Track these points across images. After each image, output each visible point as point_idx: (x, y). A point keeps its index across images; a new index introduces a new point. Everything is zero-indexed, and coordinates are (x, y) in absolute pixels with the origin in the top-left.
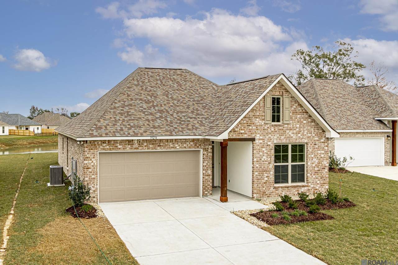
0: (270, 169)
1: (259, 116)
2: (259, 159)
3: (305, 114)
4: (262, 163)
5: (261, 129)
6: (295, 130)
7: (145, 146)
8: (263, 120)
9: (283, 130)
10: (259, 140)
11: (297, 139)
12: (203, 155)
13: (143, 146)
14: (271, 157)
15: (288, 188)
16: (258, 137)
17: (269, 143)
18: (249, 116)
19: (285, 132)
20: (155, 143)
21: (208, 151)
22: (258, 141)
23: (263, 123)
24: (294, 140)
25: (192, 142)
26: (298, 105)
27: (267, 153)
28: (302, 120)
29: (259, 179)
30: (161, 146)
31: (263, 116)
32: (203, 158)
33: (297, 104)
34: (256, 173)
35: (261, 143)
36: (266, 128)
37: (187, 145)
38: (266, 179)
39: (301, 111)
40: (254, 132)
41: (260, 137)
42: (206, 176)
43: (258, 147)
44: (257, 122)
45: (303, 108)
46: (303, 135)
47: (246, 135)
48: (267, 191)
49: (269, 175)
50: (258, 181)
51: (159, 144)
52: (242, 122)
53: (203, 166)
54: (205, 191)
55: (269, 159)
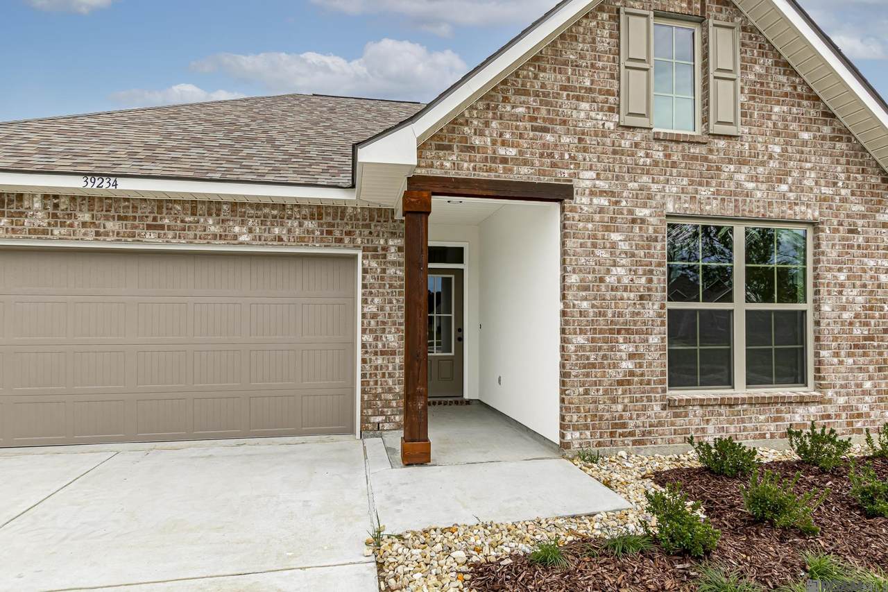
0: (644, 323)
1: (590, 90)
2: (590, 277)
3: (805, 103)
4: (608, 295)
5: (600, 148)
6: (763, 164)
7: (84, 224)
8: (611, 110)
9: (706, 159)
10: (592, 194)
11: (770, 204)
12: (365, 271)
13: (71, 225)
14: (651, 272)
15: (730, 406)
16: (585, 179)
17: (641, 213)
18: (543, 86)
19: (718, 169)
20: (131, 214)
21: (385, 257)
22: (585, 200)
23: (611, 125)
24: (758, 207)
25: (312, 218)
26: (776, 64)
27: (633, 255)
28: (794, 126)
29: (593, 366)
30: (162, 227)
31: (609, 93)
32: (364, 286)
33: (770, 62)
34: (580, 339)
35: (601, 210)
36: (625, 144)
37: (289, 231)
38: (628, 365)
39: (789, 89)
40: (567, 156)
41: (597, 182)
42: (376, 353)
43: (590, 226)
44: (582, 115)
45: (797, 80)
46: (798, 187)
47: (525, 170)
48: (631, 418)
49: (641, 350)
50: (587, 375)
51: (155, 219)
52: (508, 108)
53: (364, 316)
54: (370, 412)
55: (643, 280)
